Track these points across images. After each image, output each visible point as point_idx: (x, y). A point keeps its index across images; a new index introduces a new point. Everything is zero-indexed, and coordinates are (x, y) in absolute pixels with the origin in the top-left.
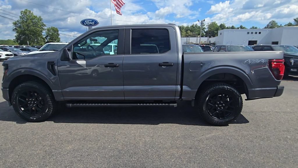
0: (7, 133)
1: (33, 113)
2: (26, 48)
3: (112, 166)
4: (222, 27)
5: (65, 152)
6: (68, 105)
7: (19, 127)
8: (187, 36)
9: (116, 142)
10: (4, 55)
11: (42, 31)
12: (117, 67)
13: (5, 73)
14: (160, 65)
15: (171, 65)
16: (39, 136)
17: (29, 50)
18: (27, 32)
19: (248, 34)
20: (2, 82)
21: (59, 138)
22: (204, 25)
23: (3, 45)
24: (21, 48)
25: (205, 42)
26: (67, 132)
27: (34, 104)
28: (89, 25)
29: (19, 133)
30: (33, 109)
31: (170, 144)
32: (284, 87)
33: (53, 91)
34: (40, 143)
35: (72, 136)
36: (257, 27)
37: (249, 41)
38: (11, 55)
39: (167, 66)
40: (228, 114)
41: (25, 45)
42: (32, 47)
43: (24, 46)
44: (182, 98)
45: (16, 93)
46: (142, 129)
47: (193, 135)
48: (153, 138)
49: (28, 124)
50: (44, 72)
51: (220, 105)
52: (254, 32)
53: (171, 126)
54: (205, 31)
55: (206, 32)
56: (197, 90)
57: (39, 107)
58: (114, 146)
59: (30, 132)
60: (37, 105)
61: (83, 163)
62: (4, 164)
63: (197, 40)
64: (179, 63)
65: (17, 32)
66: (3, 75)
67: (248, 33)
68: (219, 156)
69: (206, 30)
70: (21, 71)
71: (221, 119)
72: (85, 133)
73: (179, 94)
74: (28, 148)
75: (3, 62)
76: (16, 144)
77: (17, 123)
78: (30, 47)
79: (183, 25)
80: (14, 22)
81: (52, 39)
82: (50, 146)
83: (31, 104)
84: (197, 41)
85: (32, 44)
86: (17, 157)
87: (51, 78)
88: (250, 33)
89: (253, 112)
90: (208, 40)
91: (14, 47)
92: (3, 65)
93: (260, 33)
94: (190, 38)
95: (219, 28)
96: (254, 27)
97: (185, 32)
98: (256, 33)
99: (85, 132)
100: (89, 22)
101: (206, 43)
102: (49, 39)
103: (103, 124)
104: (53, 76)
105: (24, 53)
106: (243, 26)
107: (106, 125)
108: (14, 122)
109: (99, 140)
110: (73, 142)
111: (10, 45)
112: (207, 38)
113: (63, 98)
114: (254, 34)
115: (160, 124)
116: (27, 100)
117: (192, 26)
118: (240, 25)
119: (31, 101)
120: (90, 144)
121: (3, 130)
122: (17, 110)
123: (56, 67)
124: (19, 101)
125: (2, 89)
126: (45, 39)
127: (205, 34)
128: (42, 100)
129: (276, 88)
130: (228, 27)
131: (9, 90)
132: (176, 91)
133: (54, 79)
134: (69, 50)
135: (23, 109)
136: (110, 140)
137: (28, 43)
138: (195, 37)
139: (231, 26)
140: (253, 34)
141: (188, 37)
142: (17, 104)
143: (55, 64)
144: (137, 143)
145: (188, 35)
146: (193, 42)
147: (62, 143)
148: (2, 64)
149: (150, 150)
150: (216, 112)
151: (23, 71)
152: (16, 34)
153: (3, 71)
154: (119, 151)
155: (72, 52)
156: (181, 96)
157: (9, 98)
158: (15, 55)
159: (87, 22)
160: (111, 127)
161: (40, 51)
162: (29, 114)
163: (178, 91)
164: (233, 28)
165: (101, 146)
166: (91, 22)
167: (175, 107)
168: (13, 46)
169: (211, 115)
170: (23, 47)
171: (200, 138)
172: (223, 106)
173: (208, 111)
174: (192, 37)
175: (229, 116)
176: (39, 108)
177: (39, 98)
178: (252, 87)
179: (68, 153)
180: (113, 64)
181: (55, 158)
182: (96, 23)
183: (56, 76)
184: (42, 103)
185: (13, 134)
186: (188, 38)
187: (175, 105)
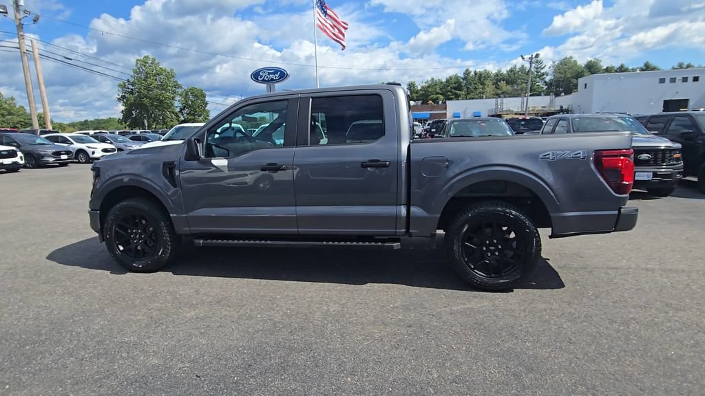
0: (95, 288)
1: (138, 255)
2: (143, 135)
3: (254, 344)
4: (592, 68)
5: (183, 320)
6: (197, 241)
7: (114, 279)
8: (498, 96)
9: (274, 310)
10: (100, 150)
11: (174, 97)
12: (283, 170)
13: (94, 185)
14: (364, 165)
15: (385, 166)
16: (143, 295)
17: (147, 140)
18: (146, 101)
19: (660, 82)
20: (90, 199)
21: (177, 299)
22: (543, 68)
23: (99, 131)
24: (131, 136)
25: (545, 107)
26: (192, 291)
27: (140, 238)
28: (268, 80)
29: (112, 289)
30: (139, 248)
31: (373, 318)
32: (637, 210)
33: (171, 215)
34: (145, 305)
35: (200, 296)
36: (692, 64)
37: (665, 101)
38: (113, 150)
39: (377, 167)
40: (510, 268)
41: (139, 129)
42: (153, 132)
43: (138, 132)
44: (411, 231)
45: (111, 219)
46: (329, 290)
47: (427, 305)
48: (343, 307)
49: (129, 275)
50: (157, 182)
51: (492, 248)
52: (679, 78)
53: (389, 288)
54: (545, 82)
55: (549, 85)
56: (439, 215)
57: (149, 244)
58: (268, 315)
59: (131, 287)
60: (145, 242)
61: (208, 337)
62: (86, 331)
63: (523, 103)
64: (401, 162)
65: (125, 104)
66: (91, 188)
67: (662, 81)
68: (459, 341)
69: (547, 79)
70: (122, 179)
71: (493, 277)
72: (222, 293)
73: (404, 222)
74: (124, 311)
75: (91, 165)
76: (107, 305)
77: (111, 273)
78: (149, 132)
79: (488, 69)
80: (121, 83)
81: (194, 115)
82: (159, 310)
83: (134, 238)
84: (522, 107)
85: (154, 126)
86: (107, 323)
87: (169, 193)
88: (666, 80)
89: (585, 268)
90: (551, 101)
91: (119, 133)
92: (92, 170)
93: (696, 79)
94: (505, 100)
95: (583, 72)
96: (683, 64)
97: (494, 86)
98: (685, 80)
99: (224, 292)
100: (269, 74)
101: (545, 109)
102: (188, 114)
103: (258, 280)
104: (173, 189)
105: (136, 146)
106: (653, 63)
107: (264, 282)
108: (106, 272)
109: (244, 306)
110: (199, 306)
111: (112, 129)
112: (548, 97)
113: (188, 229)
114: (679, 82)
115: (368, 284)
116: (129, 231)
117: (511, 71)
118: (645, 62)
119: (136, 234)
120: (226, 310)
121: (89, 283)
122: (111, 249)
123: (177, 172)
124: (116, 232)
125: (89, 212)
126: (180, 115)
127: (545, 87)
128: (153, 232)
129: (616, 212)
130: (607, 68)
131: (100, 213)
132: (397, 217)
133: (173, 194)
134: (199, 141)
135: (121, 248)
136: (262, 307)
137: (146, 124)
138: (518, 96)
139: (617, 65)
140: (675, 82)
141: (500, 97)
142: (113, 239)
143: (175, 166)
144: (310, 313)
145: (499, 92)
146: (511, 109)
147: (180, 307)
148: (91, 168)
149: (330, 325)
150: (482, 262)
151: (126, 179)
152: (123, 108)
153: (92, 180)
154: (275, 325)
155: (205, 143)
156: (408, 228)
157: (99, 227)
158: (120, 150)
159: (265, 75)
160: (272, 285)
161: (164, 140)
162: (131, 257)
163: (400, 217)
164: (622, 69)
165: (245, 315)
166: (272, 73)
167: (395, 248)
168: (117, 132)
169: (472, 267)
170: (135, 133)
171: (439, 310)
172: (497, 249)
173: (464, 259)
174: (510, 97)
175: (512, 270)
176: (149, 246)
177: (149, 228)
178: (559, 209)
179: (186, 322)
180: (276, 164)
181: (164, 327)
182: (283, 75)
183: (177, 188)
184: (154, 238)
185: (104, 290)
186: (499, 100)
187: (396, 245)
